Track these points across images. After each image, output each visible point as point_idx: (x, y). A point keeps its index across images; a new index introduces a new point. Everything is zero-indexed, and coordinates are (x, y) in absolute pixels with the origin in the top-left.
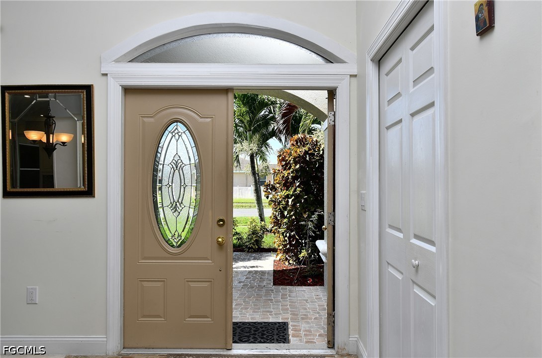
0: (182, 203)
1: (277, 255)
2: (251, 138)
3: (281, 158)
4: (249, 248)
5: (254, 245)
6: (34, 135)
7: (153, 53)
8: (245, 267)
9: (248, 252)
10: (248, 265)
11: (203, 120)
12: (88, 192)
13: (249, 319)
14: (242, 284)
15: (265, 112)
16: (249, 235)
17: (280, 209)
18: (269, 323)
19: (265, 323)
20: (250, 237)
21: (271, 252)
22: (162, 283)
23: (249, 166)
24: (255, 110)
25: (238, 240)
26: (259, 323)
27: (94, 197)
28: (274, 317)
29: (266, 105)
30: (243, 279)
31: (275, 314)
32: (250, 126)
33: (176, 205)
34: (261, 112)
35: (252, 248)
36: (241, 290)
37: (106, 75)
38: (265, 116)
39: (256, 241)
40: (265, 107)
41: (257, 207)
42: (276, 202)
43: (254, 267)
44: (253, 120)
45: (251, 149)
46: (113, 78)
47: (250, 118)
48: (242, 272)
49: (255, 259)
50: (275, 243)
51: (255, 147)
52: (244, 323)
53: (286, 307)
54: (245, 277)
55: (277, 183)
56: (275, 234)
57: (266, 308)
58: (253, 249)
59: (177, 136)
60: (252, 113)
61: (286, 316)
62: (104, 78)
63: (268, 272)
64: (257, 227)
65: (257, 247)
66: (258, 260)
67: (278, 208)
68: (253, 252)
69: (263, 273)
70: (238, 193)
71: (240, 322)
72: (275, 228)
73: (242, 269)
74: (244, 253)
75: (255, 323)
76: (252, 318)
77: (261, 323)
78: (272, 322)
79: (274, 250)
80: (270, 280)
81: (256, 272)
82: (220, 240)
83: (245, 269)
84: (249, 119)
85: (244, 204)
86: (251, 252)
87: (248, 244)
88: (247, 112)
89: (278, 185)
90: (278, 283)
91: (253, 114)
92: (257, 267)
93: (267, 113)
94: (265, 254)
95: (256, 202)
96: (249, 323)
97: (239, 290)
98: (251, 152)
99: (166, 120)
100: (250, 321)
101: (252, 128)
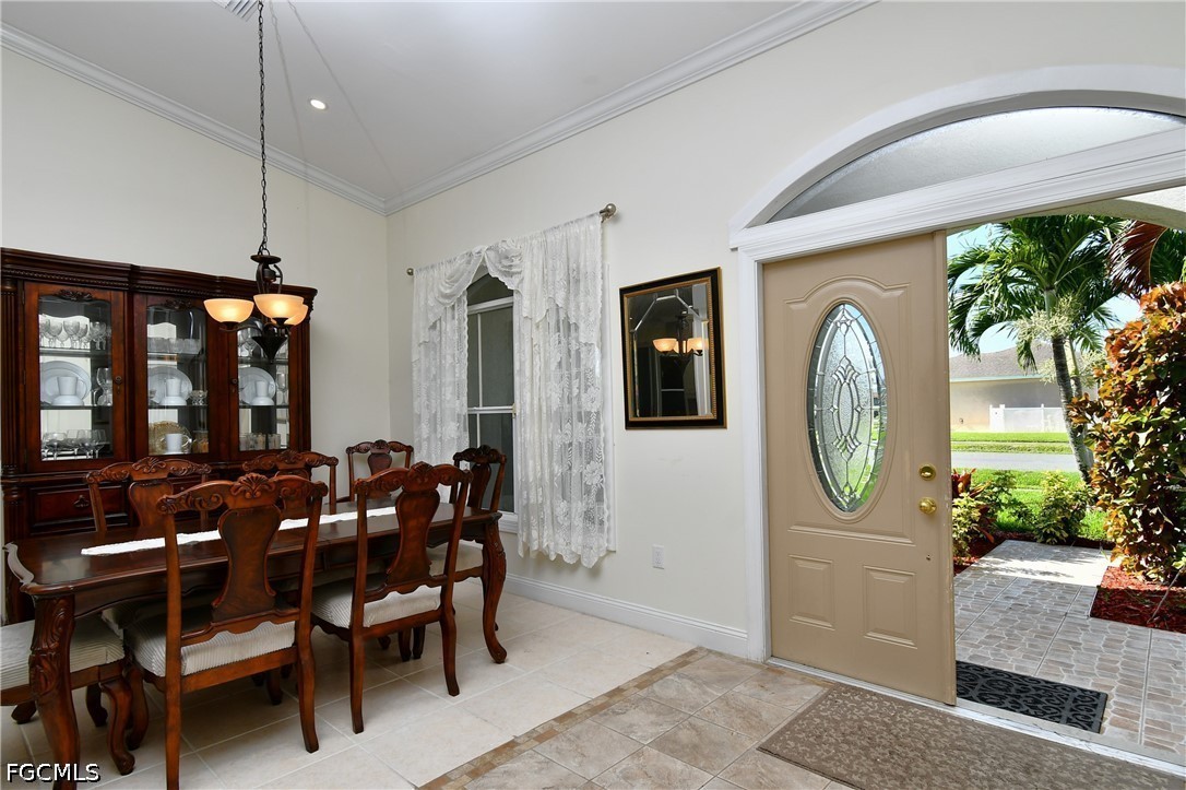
0: (855, 437)
1: (1114, 556)
2: (1054, 303)
3: (1114, 343)
4: (1046, 536)
5: (1057, 529)
6: (664, 345)
7: (805, 199)
8: (1027, 572)
9: (1044, 542)
10: (1034, 569)
11: (888, 294)
12: (718, 421)
13: (1011, 668)
14: (1012, 602)
15: (1092, 242)
16: (1048, 508)
17: (1114, 454)
18: (1056, 686)
19: (1047, 682)
20: (1047, 512)
21: (1098, 548)
22: (825, 566)
23: (1052, 362)
24: (1062, 241)
25: (1020, 516)
26: (1032, 679)
27: (726, 428)
28: (1074, 678)
29: (1094, 227)
30: (1018, 593)
31: (1079, 673)
32: (1050, 279)
33: (846, 441)
34: (1080, 243)
35: (1052, 535)
36: (1006, 612)
37: (736, 249)
38: (1091, 252)
39: (1064, 520)
40: (1089, 231)
41: (1074, 452)
42: (1103, 439)
43: (1049, 573)
44: (1058, 264)
45: (1053, 328)
46: (746, 252)
47: (1050, 263)
48: (1017, 581)
49: (1057, 558)
50: (1106, 529)
51: (1063, 323)
52: (997, 672)
53: (1113, 665)
54: (1023, 590)
55: (1106, 398)
56: (1105, 508)
57: (1058, 656)
58: (1057, 538)
59: (844, 327)
60: (1056, 250)
61: (1107, 681)
62: (735, 253)
63: (1083, 590)
64: (1066, 493)
65: (1066, 535)
66: (1064, 561)
67: (1110, 453)
68: (1056, 544)
69: (1070, 589)
70: (1042, 421)
71: (990, 669)
72: (1104, 495)
73: (1020, 575)
74: (1032, 544)
75: (1023, 677)
76: (1018, 668)
77: (1038, 681)
78: (1066, 686)
79: (1109, 546)
80: (1086, 606)
81: (1053, 584)
82: (924, 504)
83: (1024, 576)
84: (1045, 264)
85: (1057, 445)
86: (1051, 544)
87: (1041, 526)
88: (1038, 252)
89: (1108, 403)
90: (1105, 614)
91: (1057, 253)
92: (1057, 574)
93: (1096, 244)
94: (1084, 551)
95: (1070, 439)
96: (1010, 675)
97: (1001, 612)
98: (1052, 334)
99: (824, 306)
100: (1014, 671)
101: (1056, 283)
